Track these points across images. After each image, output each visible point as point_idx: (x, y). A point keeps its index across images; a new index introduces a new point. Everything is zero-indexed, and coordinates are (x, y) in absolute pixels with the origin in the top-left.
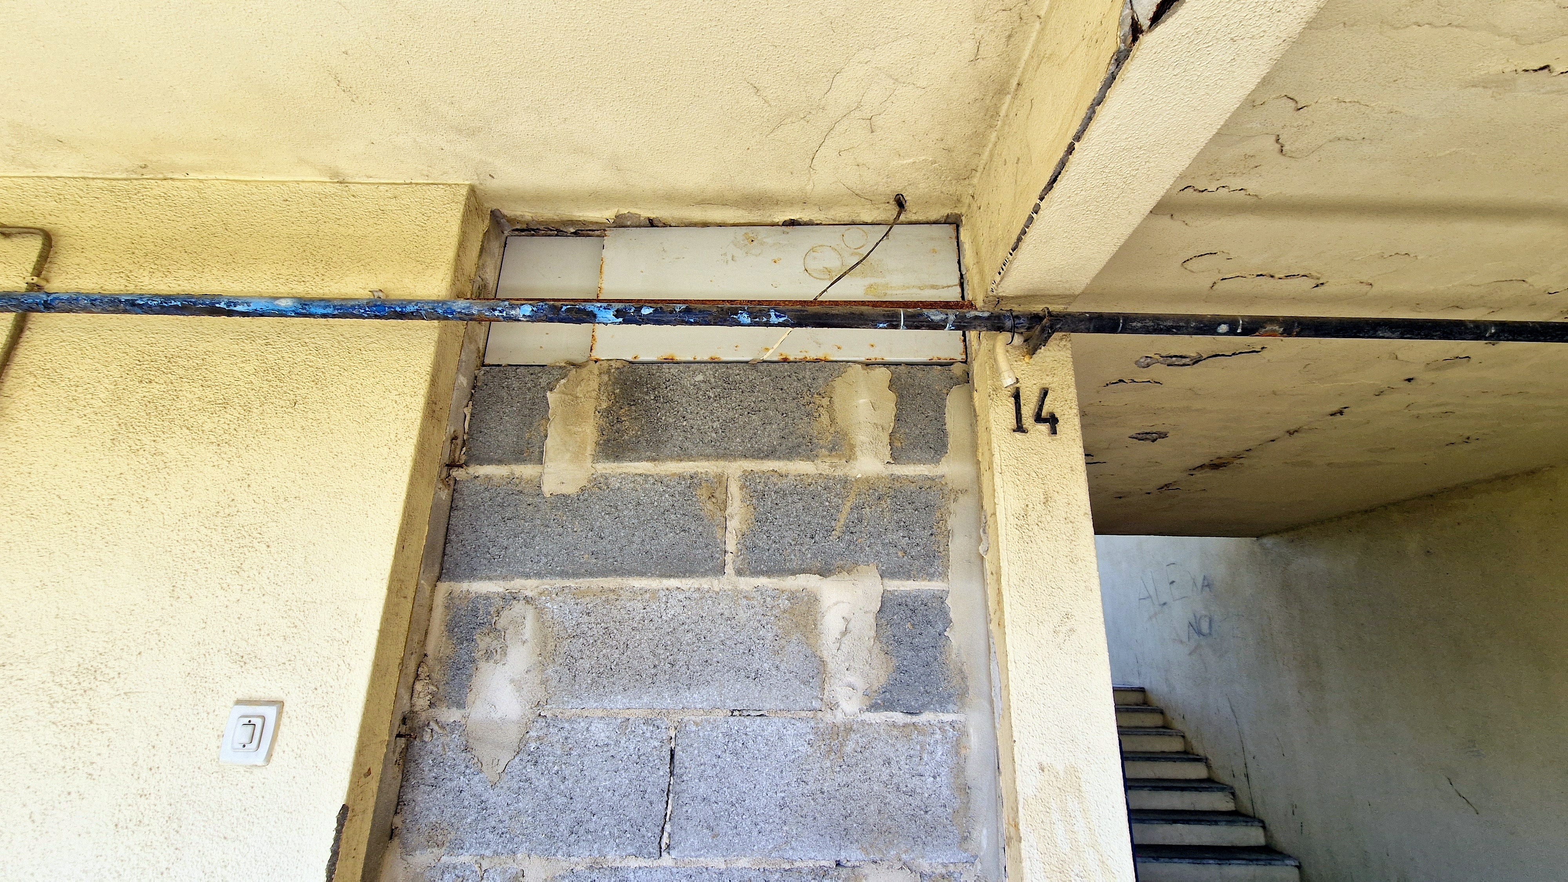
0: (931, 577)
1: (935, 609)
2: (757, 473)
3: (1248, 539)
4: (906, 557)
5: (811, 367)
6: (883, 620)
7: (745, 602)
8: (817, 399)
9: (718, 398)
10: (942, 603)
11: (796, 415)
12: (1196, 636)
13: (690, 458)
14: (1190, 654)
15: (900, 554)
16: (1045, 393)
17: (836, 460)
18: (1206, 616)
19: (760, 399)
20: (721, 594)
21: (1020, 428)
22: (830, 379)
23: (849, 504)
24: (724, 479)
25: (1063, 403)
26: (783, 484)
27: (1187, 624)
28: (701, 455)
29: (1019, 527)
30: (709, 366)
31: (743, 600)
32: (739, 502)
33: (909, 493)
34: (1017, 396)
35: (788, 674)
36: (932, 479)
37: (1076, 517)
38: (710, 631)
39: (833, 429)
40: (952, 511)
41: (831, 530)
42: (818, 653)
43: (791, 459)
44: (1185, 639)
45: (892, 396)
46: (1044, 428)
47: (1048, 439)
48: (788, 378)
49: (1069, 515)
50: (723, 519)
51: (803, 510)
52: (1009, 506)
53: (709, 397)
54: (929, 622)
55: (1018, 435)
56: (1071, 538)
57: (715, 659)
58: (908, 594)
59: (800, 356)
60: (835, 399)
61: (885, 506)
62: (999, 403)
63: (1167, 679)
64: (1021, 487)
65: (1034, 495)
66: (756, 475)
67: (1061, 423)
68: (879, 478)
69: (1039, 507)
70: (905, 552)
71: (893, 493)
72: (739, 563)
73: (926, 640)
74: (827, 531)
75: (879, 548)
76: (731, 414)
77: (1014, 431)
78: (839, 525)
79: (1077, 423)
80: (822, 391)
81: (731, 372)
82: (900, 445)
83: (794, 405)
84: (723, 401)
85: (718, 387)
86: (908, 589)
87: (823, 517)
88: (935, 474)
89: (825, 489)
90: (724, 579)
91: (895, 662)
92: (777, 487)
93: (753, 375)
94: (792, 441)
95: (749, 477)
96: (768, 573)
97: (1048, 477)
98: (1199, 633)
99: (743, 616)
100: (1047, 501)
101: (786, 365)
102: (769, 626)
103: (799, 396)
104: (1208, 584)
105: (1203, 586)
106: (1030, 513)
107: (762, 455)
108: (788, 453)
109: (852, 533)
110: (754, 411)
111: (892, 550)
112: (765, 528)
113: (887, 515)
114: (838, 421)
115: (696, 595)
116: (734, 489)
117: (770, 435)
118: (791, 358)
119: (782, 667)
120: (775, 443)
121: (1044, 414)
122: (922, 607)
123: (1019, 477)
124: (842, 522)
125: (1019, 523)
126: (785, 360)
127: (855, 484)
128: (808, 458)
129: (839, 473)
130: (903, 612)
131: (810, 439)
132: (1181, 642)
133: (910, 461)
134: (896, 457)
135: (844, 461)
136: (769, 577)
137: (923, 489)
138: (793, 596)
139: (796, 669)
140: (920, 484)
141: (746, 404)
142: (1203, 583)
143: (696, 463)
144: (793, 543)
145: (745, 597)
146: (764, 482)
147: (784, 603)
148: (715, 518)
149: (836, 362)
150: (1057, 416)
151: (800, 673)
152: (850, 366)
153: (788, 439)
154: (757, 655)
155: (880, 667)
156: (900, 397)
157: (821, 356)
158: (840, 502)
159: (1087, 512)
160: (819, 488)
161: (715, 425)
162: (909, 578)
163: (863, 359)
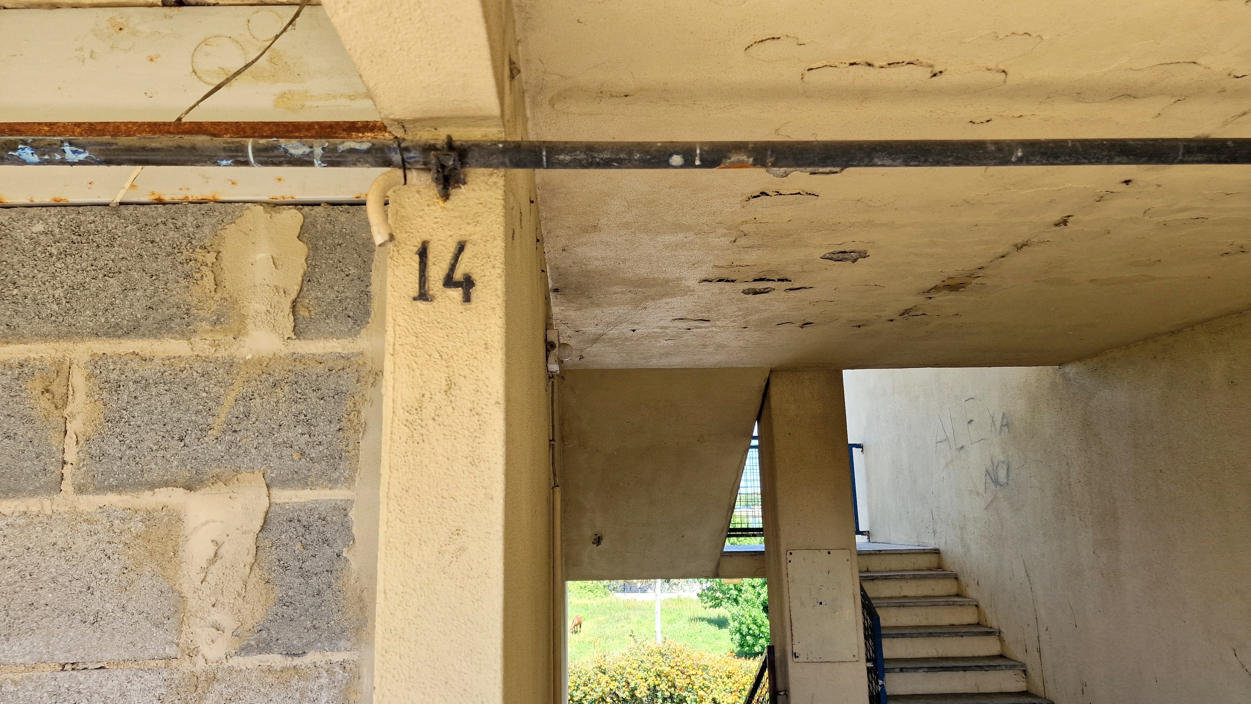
0: (333, 483)
1: (335, 523)
2: (111, 357)
3: (1049, 368)
4: (303, 460)
5: (195, 210)
6: (266, 541)
7: (85, 527)
8: (199, 254)
9: (63, 256)
10: (346, 515)
11: (170, 277)
12: (992, 486)
13: (21, 338)
14: (986, 508)
15: (296, 456)
16: (461, 248)
17: (219, 337)
18: (1003, 462)
19: (121, 256)
20: (54, 517)
21: (423, 295)
22: (220, 227)
23: (233, 394)
24: (65, 367)
25: (484, 261)
26: (146, 370)
27: (984, 471)
28: (36, 335)
29: (408, 424)
30: (53, 211)
31: (84, 524)
32: (84, 397)
33: (314, 377)
34: (423, 253)
35: (136, 616)
36: (347, 358)
37: (484, 407)
38: (38, 566)
39: (219, 295)
40: (368, 399)
41: (205, 430)
42: (177, 587)
43: (159, 336)
44: (981, 490)
45: (302, 249)
46: (456, 294)
47: (461, 308)
48: (161, 226)
49: (476, 406)
50: (62, 420)
51: (172, 404)
52: (399, 397)
53: (51, 255)
54: (325, 541)
55: (421, 305)
56: (475, 434)
57: (43, 602)
58: (302, 507)
59: (178, 196)
60: (224, 255)
61: (281, 395)
62: (401, 261)
63: (962, 539)
64: (417, 373)
65: (434, 382)
66: (110, 360)
67: (479, 286)
68: (275, 357)
69: (438, 397)
70: (303, 454)
71: (293, 377)
72: (80, 477)
73: (321, 563)
74: (201, 430)
75: (269, 449)
76: (80, 277)
77: (415, 299)
78: (218, 423)
79: (499, 287)
80: (207, 242)
81: (83, 218)
82: (307, 314)
83: (168, 263)
84: (69, 260)
85: (64, 240)
86: (303, 500)
87: (197, 412)
88: (351, 351)
89: (203, 376)
90: (59, 498)
91: (278, 592)
92: (137, 375)
93: (113, 222)
94: (163, 312)
95: (100, 363)
96: (119, 488)
97: (455, 358)
98: (996, 482)
99: (81, 544)
100: (450, 388)
101: (161, 208)
102: (116, 556)
103: (176, 251)
104: (1007, 424)
105: (1001, 426)
106: (425, 405)
107: (120, 332)
108: (156, 328)
109: (235, 431)
110: (110, 273)
111: (287, 452)
112: (118, 430)
113: (283, 406)
114: (226, 284)
115: (22, 521)
116: (78, 379)
117: (132, 305)
118: (167, 198)
119: (130, 608)
120: (139, 316)
121: (458, 275)
122: (320, 523)
123: (417, 359)
124: (223, 416)
125: (410, 418)
126: (160, 202)
127: (243, 367)
128: (183, 335)
129: (222, 353)
130: (293, 530)
131: (188, 309)
132: (978, 494)
133: (320, 334)
134: (298, 332)
135: (231, 337)
136: (120, 493)
137: (334, 371)
138: (149, 517)
139: (147, 609)
140: (331, 364)
141: (101, 264)
142: (1002, 422)
143: (29, 346)
144: (154, 448)
145: (87, 521)
146: (120, 369)
147: (137, 527)
148: (50, 419)
149: (230, 202)
150: (475, 277)
151: (152, 612)
152: (248, 208)
153: (157, 310)
154: (97, 594)
155: (257, 599)
156: (314, 248)
157: (207, 194)
158: (222, 391)
159: (499, 400)
160: (195, 374)
161: (59, 293)
162: (305, 485)
163: (265, 198)
